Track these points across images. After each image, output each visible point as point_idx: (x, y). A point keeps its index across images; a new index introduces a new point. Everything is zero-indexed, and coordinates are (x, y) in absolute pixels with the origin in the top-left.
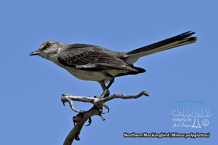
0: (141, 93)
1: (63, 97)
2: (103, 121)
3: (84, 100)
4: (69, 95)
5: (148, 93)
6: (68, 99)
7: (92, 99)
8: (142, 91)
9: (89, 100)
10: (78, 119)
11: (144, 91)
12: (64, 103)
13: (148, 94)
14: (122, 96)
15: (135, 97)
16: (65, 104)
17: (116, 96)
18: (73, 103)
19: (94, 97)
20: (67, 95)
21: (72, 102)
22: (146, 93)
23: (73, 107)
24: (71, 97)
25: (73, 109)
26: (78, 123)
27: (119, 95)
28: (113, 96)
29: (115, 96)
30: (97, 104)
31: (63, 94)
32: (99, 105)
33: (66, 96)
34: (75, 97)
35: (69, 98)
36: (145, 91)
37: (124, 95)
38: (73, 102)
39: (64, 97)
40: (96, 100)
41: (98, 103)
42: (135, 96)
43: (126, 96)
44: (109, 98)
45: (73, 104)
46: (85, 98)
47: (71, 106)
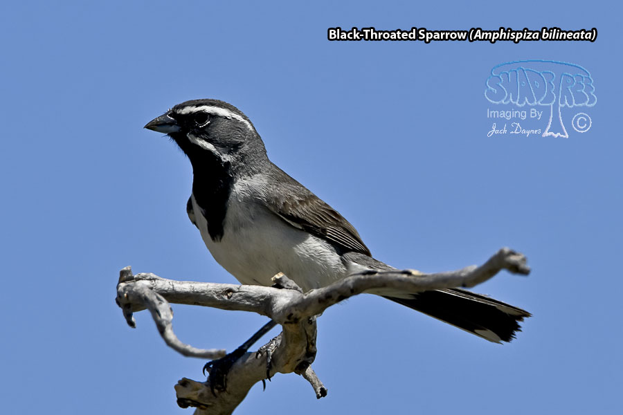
0: (491, 262)
1: (123, 285)
2: (318, 397)
3: (226, 298)
4: (155, 276)
5: (524, 260)
6: (147, 293)
7: (262, 297)
8: (496, 252)
9: (248, 298)
10: (200, 392)
11: (507, 250)
12: (128, 316)
13: (522, 266)
14: (405, 276)
15: (465, 278)
16: (133, 319)
17: (375, 280)
18: (169, 313)
19: (274, 286)
20: (143, 274)
21: (164, 308)
22: (513, 258)
23: (170, 333)
24: (165, 284)
25: (169, 343)
26: (202, 411)
27: (390, 275)
28: (362, 277)
29: (372, 276)
30: (289, 317)
31: (122, 273)
32: (296, 321)
33: (138, 279)
34: (184, 286)
35: (151, 288)
36: (512, 253)
37: (415, 272)
38: (171, 309)
39: (131, 283)
40: (284, 298)
41: (292, 314)
42: (463, 275)
43: (423, 279)
44: (343, 286)
45: (171, 317)
46: (230, 290)
47: (162, 330)
